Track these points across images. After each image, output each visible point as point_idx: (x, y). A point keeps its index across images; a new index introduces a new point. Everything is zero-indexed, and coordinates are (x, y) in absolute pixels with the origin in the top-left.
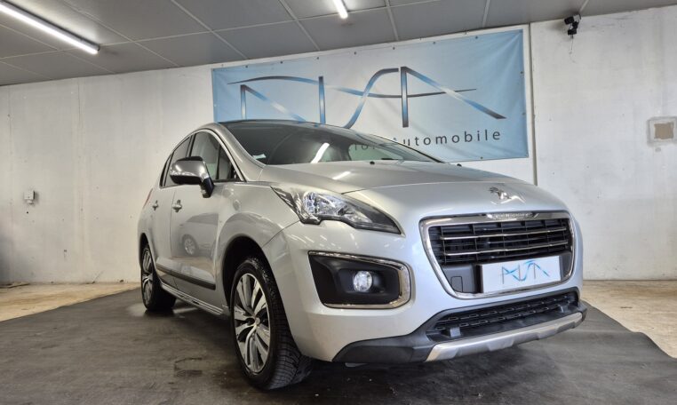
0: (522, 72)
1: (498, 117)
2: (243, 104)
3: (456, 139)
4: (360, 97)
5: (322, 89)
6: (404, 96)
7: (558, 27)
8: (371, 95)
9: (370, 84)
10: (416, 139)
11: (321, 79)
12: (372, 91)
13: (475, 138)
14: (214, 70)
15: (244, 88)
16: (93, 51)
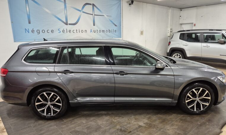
1: (116, 26)
3: (107, 31)
4: (80, 12)
5: (65, 6)
6: (94, 15)
8: (83, 12)
9: (83, 8)
11: (65, 1)
12: (83, 11)
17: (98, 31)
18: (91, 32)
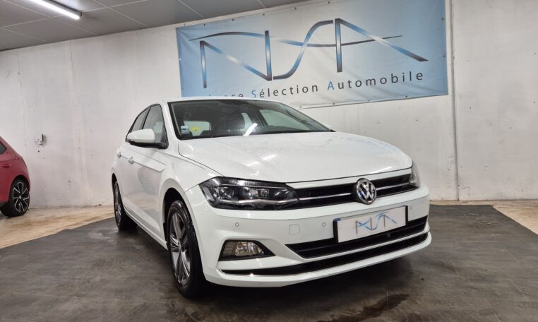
0: (443, 19)
1: (421, 60)
2: (203, 57)
3: (383, 81)
4: (300, 47)
5: (267, 42)
6: (338, 45)
8: (309, 45)
9: (309, 35)
10: (349, 82)
11: (267, 33)
12: (310, 42)
13: (400, 79)
14: (177, 29)
15: (203, 43)
16: (76, 17)
17: (353, 84)
18: (331, 89)
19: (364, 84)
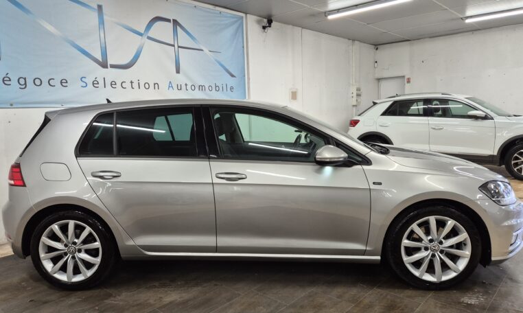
1: (233, 76)
3: (210, 89)
4: (140, 37)
5: (101, 19)
6: (176, 46)
7: (259, 22)
8: (149, 38)
9: (148, 27)
10: (186, 85)
11: (100, 7)
12: (149, 34)
13: (221, 89)
17: (189, 87)
18: (171, 88)
19: (197, 89)
